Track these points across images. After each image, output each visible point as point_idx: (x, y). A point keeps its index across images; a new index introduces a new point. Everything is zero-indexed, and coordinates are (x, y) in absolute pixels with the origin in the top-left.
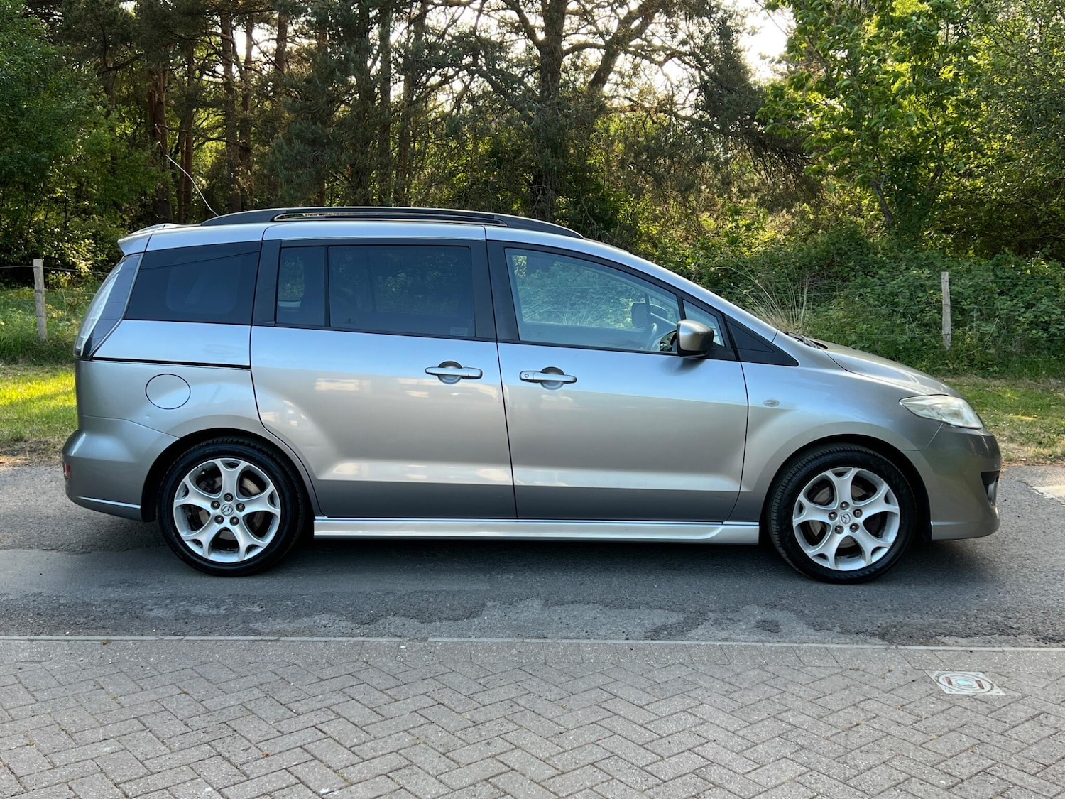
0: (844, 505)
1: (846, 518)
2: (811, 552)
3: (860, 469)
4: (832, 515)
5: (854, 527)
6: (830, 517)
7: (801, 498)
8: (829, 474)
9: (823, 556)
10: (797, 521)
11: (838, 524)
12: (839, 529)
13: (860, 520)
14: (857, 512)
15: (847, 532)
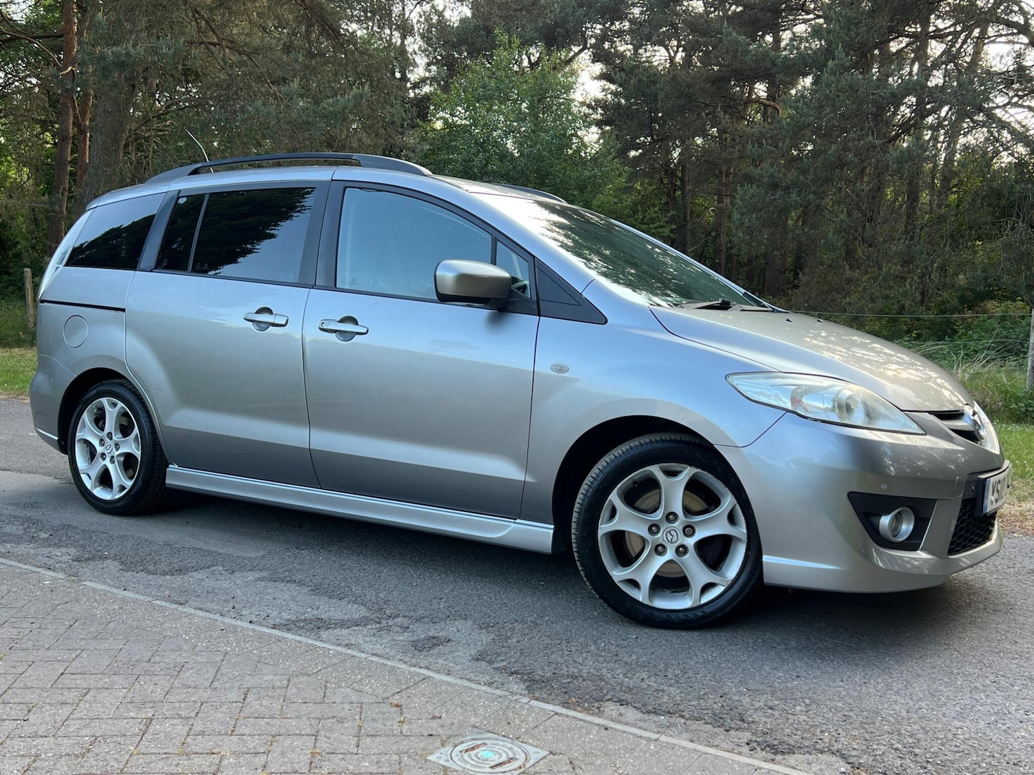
0: (671, 517)
1: (671, 535)
2: (618, 574)
3: (699, 470)
4: (654, 528)
5: (682, 550)
6: (650, 529)
7: (614, 497)
8: (655, 470)
9: (634, 583)
10: (604, 528)
11: (661, 541)
12: (659, 550)
13: (690, 542)
14: (689, 530)
15: (670, 555)
